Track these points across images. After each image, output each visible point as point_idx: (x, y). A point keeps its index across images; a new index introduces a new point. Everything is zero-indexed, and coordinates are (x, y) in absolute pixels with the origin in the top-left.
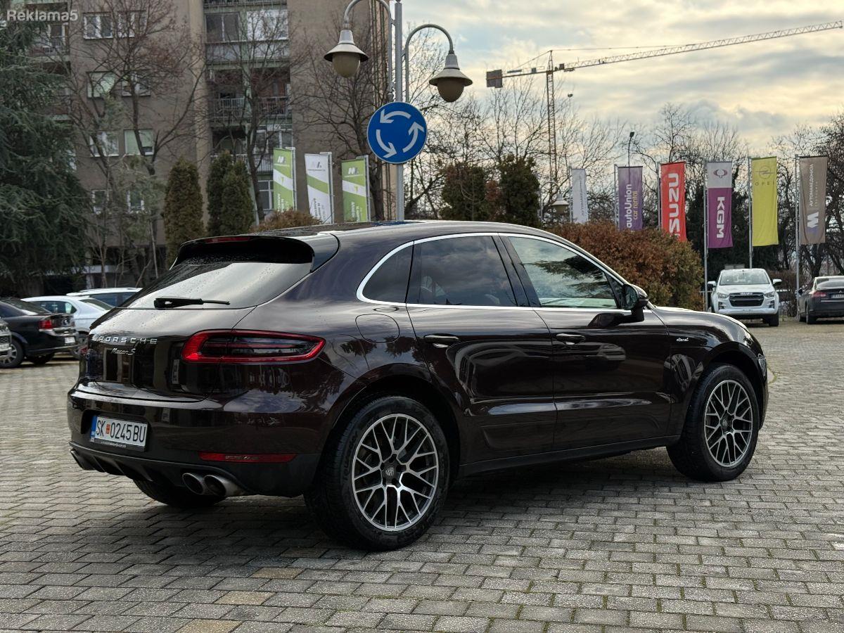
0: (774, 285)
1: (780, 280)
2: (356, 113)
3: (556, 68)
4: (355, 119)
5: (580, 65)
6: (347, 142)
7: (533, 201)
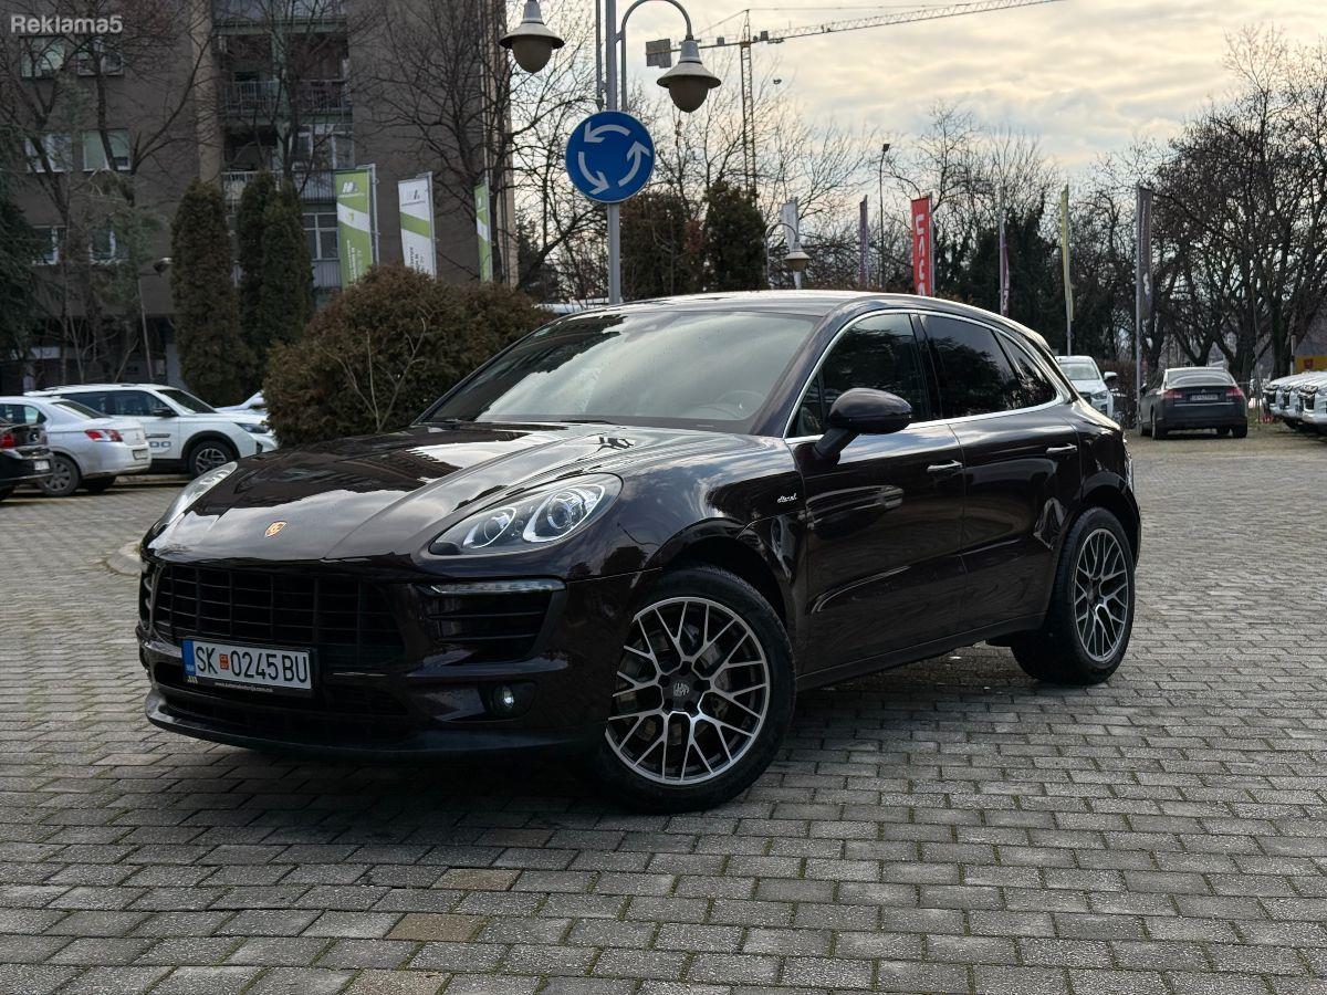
0: (1105, 382)
1: (1114, 374)
2: (457, 109)
3: (755, 38)
4: (456, 118)
5: (793, 33)
6: (442, 154)
7: (756, 254)
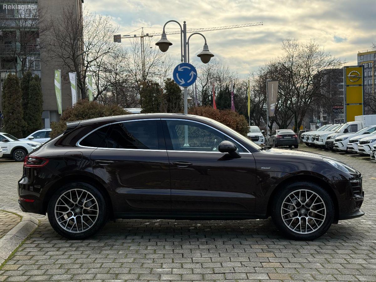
0: (262, 133)
1: (264, 131)
2: (73, 54)
3: (145, 35)
5: (155, 35)
